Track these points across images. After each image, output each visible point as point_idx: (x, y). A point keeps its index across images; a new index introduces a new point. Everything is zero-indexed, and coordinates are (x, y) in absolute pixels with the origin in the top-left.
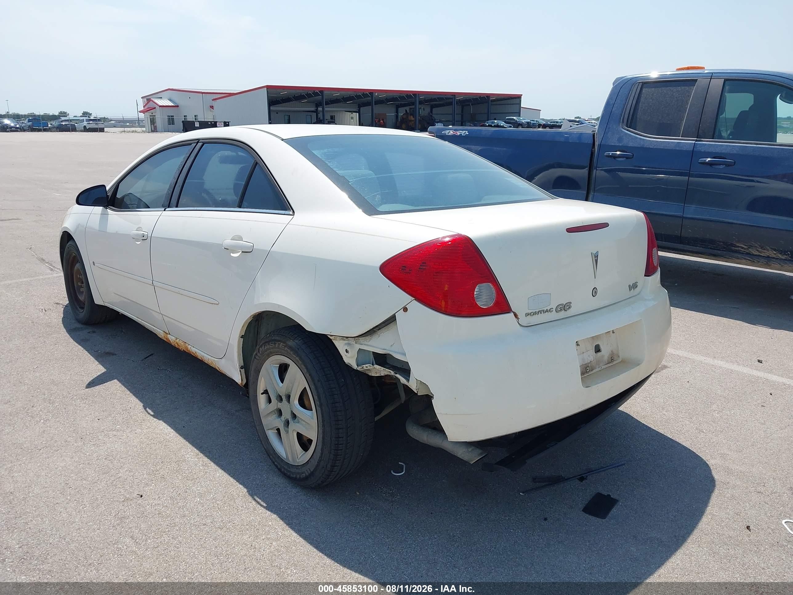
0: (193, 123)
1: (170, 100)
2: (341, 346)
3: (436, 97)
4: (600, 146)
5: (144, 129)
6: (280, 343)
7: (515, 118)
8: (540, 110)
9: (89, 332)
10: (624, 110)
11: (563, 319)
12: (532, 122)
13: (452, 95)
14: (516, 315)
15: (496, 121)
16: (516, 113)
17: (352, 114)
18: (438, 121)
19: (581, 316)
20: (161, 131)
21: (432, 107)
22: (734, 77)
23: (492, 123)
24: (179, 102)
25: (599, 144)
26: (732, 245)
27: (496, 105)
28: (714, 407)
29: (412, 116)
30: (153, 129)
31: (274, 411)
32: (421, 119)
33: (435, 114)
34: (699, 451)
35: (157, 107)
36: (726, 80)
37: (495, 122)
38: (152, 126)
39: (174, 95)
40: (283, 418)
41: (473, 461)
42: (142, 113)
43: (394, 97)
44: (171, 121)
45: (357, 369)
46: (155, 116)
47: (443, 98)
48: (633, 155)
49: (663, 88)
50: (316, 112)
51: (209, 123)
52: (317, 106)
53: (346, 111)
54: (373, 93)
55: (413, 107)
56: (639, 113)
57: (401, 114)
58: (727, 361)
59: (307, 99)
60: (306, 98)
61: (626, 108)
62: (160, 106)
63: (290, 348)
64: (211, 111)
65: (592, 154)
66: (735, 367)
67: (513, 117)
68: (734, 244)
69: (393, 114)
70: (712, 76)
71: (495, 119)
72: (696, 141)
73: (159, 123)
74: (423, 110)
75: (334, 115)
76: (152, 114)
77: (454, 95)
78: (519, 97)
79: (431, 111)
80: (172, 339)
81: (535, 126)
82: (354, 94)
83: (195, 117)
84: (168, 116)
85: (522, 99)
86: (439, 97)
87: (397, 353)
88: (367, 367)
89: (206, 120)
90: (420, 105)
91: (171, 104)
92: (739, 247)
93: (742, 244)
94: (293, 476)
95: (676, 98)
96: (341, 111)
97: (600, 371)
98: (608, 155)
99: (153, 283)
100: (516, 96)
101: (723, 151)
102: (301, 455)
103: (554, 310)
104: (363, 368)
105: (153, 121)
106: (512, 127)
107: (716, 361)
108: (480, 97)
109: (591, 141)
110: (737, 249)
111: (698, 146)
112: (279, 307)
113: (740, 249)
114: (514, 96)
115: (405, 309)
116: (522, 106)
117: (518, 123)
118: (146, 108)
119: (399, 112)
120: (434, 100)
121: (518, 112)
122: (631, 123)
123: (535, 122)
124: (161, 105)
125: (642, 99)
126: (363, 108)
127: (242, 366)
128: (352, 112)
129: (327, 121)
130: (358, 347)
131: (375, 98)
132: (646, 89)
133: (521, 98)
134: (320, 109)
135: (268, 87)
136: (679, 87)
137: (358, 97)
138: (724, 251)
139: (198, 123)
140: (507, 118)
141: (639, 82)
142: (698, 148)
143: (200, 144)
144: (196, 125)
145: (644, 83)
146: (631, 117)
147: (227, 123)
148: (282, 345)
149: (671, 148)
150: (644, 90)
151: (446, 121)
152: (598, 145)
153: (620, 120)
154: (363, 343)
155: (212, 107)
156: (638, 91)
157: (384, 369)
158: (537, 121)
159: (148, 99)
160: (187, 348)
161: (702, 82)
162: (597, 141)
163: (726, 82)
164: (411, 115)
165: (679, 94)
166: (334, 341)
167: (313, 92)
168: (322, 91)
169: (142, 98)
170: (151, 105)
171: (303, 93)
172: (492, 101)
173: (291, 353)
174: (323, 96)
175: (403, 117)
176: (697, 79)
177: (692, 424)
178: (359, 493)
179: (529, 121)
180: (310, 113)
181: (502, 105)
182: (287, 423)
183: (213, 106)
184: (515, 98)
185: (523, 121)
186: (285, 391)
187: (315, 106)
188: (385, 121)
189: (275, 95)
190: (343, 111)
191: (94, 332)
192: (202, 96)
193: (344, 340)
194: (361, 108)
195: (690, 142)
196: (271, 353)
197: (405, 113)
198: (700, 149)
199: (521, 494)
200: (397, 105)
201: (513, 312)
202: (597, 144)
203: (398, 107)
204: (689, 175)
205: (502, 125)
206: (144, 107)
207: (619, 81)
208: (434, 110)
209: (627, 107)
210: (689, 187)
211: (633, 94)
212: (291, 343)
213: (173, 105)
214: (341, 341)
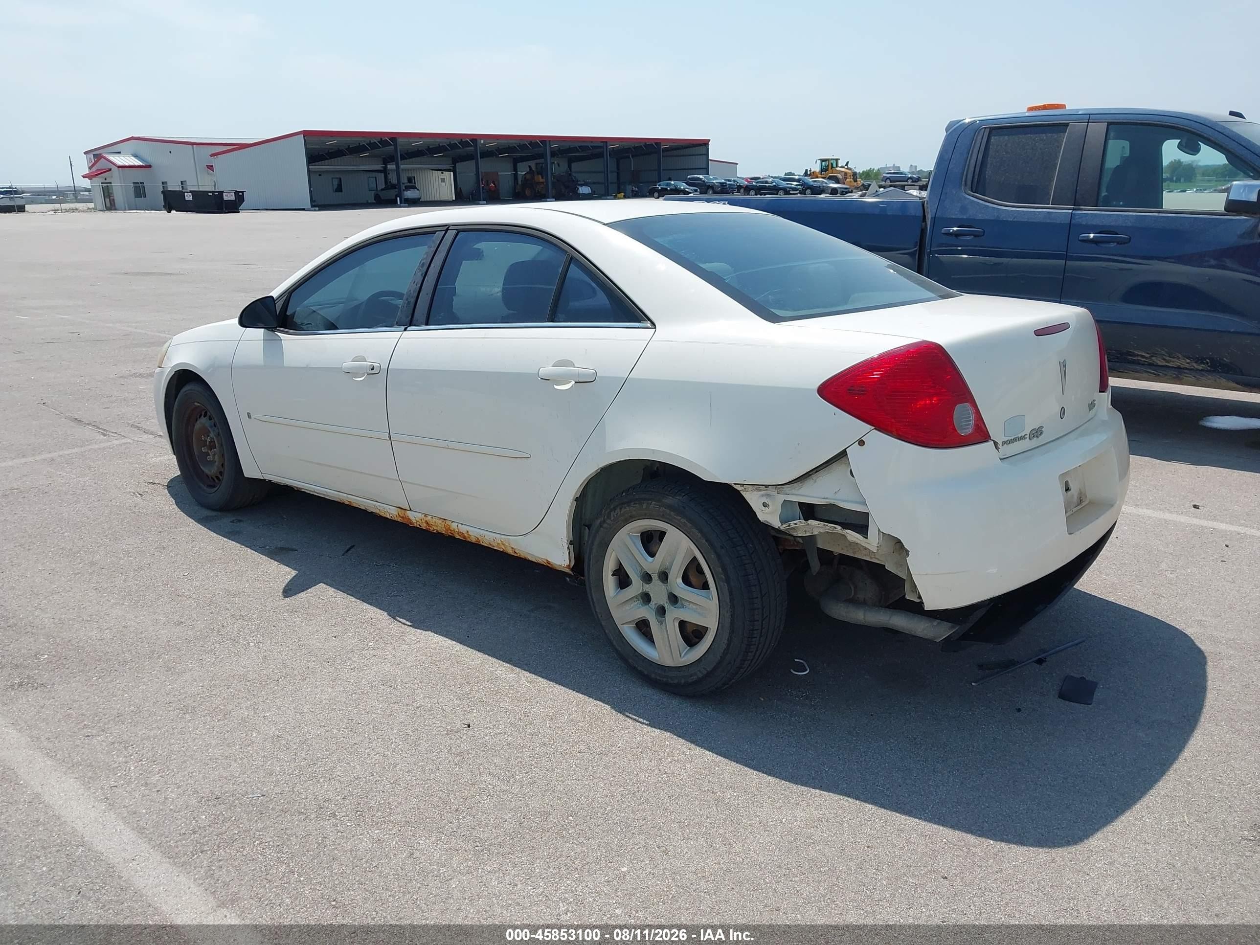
0: (181, 194)
1: (136, 156)
2: (754, 500)
3: (577, 145)
4: (934, 219)
5: (91, 205)
6: (650, 502)
7: (701, 177)
8: (737, 164)
9: (233, 522)
10: (966, 168)
11: (1035, 448)
12: (728, 183)
13: (602, 142)
14: (996, 444)
15: (673, 183)
16: (703, 168)
17: (442, 173)
18: (583, 183)
19: (1052, 444)
20: (123, 208)
21: (571, 161)
22: (1121, 119)
23: (668, 185)
24: (151, 160)
25: (933, 216)
26: (1130, 354)
27: (673, 156)
28: (1163, 566)
29: (540, 176)
30: (108, 205)
31: (636, 597)
32: (555, 180)
33: (576, 172)
34: (1168, 619)
35: (114, 168)
36: (1109, 124)
37: (670, 184)
38: (108, 200)
39: (142, 147)
40: (653, 604)
41: (940, 637)
42: (87, 179)
43: (510, 146)
44: (139, 191)
45: (781, 527)
46: (110, 183)
47: (588, 146)
48: (984, 231)
49: (1021, 136)
50: (385, 171)
51: (210, 194)
52: (385, 162)
53: (433, 170)
54: (476, 139)
55: (542, 161)
56: (989, 172)
57: (521, 173)
58: (1154, 509)
59: (370, 152)
60: (369, 150)
61: (969, 165)
62: (119, 167)
63: (670, 507)
64: (208, 174)
65: (923, 231)
66: (1167, 516)
67: (698, 176)
68: (1131, 352)
69: (510, 173)
70: (1090, 117)
71: (670, 179)
72: (1073, 210)
73: (118, 194)
74: (557, 166)
75: (413, 176)
76: (106, 179)
77: (605, 141)
78: (705, 144)
79: (570, 167)
80: (415, 517)
81: (733, 188)
82: (446, 143)
83: (182, 184)
84: (134, 183)
85: (710, 146)
86: (580, 144)
87: (846, 501)
88: (796, 524)
89: (200, 190)
90: (552, 158)
91: (137, 163)
92: (1138, 355)
93: (1143, 351)
94: (672, 682)
95: (1041, 149)
96: (425, 169)
97: (1072, 514)
98: (947, 232)
99: (390, 436)
100: (701, 143)
101: (1113, 224)
102: (685, 652)
103: (1027, 436)
104: (789, 525)
105: (107, 192)
106: (699, 190)
107: (1140, 510)
108: (646, 145)
109: (920, 213)
110: (1136, 358)
111: (1077, 217)
112: (653, 453)
113: (1140, 358)
114: (698, 142)
115: (861, 443)
116: (710, 158)
117: (707, 184)
118: (94, 169)
119: (518, 170)
120: (574, 149)
121: (704, 167)
122: (978, 185)
123: (732, 183)
124: (121, 164)
125: (991, 152)
126: (460, 163)
127: (571, 541)
128: (442, 170)
129: (404, 185)
130: (781, 498)
131: (480, 147)
132: (996, 137)
133: (708, 145)
134: (391, 167)
135: (306, 133)
136: (1042, 133)
137: (453, 146)
138: (1118, 362)
139: (190, 194)
140: (689, 177)
141: (985, 128)
142: (1077, 220)
143: (451, 234)
144: (186, 197)
145: (992, 130)
146: (976, 177)
147: (241, 194)
148: (655, 505)
149: (1038, 221)
150: (993, 139)
151: (594, 183)
152: (931, 218)
153: (962, 181)
154: (790, 492)
155: (210, 167)
156: (985, 139)
157: (824, 525)
158: (734, 181)
159: (96, 155)
160: (448, 528)
161: (1076, 128)
162: (928, 213)
163: (1110, 127)
164: (538, 174)
165: (1044, 145)
166: (743, 493)
167: (380, 140)
168: (393, 138)
169: (85, 153)
170: (101, 164)
171: (363, 141)
172: (665, 150)
173: (672, 513)
174: (396, 145)
175: (525, 178)
176: (1069, 123)
177: (1146, 589)
178: (764, 698)
179: (723, 181)
180: (374, 174)
181: (681, 156)
182: (661, 611)
183: (212, 166)
184: (700, 145)
185: (714, 182)
186: (658, 568)
187: (382, 163)
188: (496, 183)
189: (317, 147)
190: (427, 169)
191: (240, 521)
192: (191, 148)
193: (760, 490)
194: (457, 164)
195: (1063, 212)
196: (631, 517)
197: (528, 170)
198: (1080, 220)
199: (973, 684)
200: (514, 158)
201: (993, 440)
202: (929, 217)
203: (516, 162)
204: (1066, 258)
205: (682, 188)
206: (90, 168)
207: (955, 127)
208: (574, 165)
209: (969, 162)
210: (1067, 274)
211: (978, 145)
212: (669, 500)
213: (141, 164)
214: (755, 492)
